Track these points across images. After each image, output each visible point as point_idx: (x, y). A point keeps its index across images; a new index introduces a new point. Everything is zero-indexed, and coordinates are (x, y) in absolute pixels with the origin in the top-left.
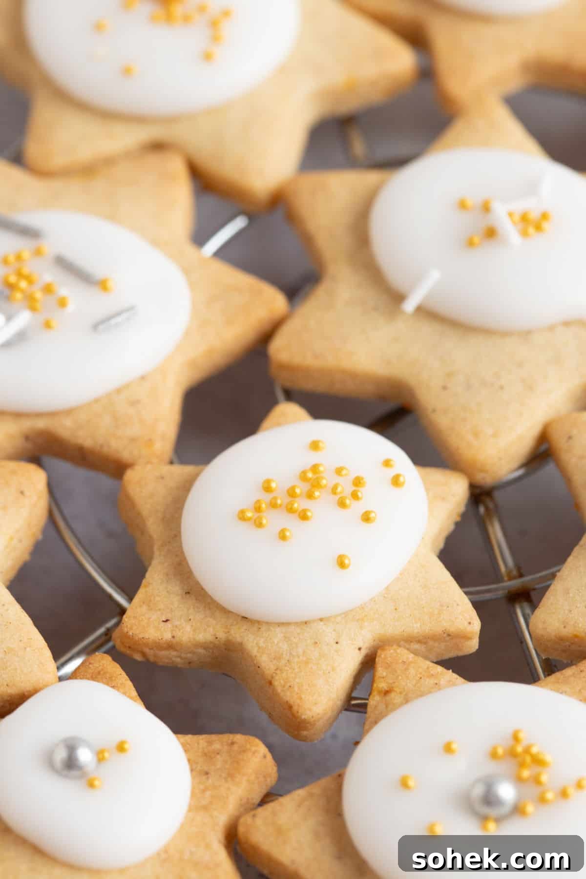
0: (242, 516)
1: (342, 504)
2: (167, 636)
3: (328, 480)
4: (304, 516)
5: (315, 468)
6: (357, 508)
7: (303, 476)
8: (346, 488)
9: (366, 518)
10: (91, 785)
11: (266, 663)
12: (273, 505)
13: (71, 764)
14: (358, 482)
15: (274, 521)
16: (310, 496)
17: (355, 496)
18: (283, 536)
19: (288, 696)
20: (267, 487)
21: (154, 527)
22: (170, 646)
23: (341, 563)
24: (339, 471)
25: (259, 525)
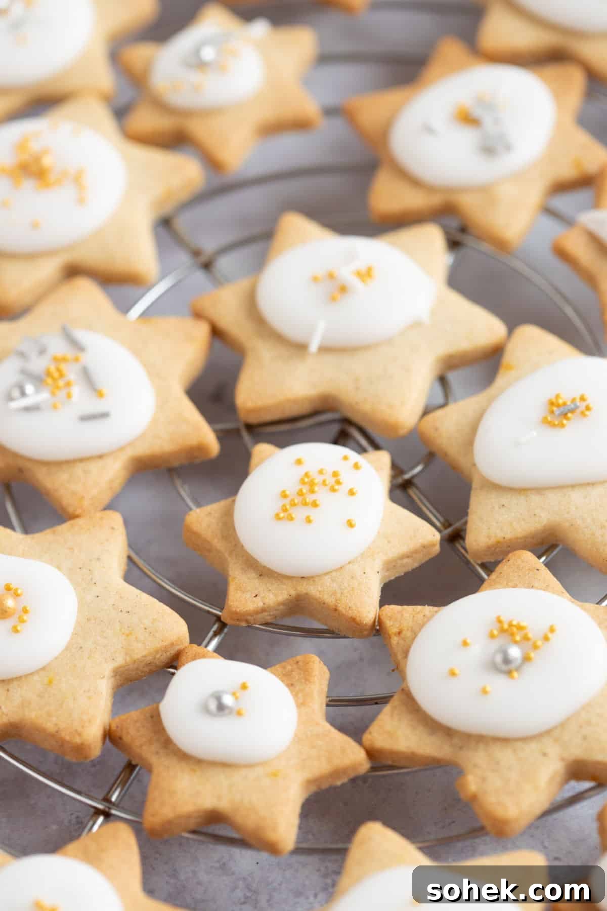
0: (277, 517)
1: (333, 490)
2: (261, 605)
3: (318, 479)
4: (315, 504)
5: (306, 475)
6: (344, 489)
7: (302, 482)
8: (331, 481)
9: (351, 493)
10: (239, 714)
11: (329, 600)
12: (293, 504)
13: (221, 707)
14: (335, 474)
15: (300, 513)
16: (312, 491)
17: (338, 482)
18: (308, 520)
19: (351, 614)
20: (284, 495)
21: (219, 544)
22: (263, 610)
23: (350, 524)
24: (321, 472)
25: (291, 518)
